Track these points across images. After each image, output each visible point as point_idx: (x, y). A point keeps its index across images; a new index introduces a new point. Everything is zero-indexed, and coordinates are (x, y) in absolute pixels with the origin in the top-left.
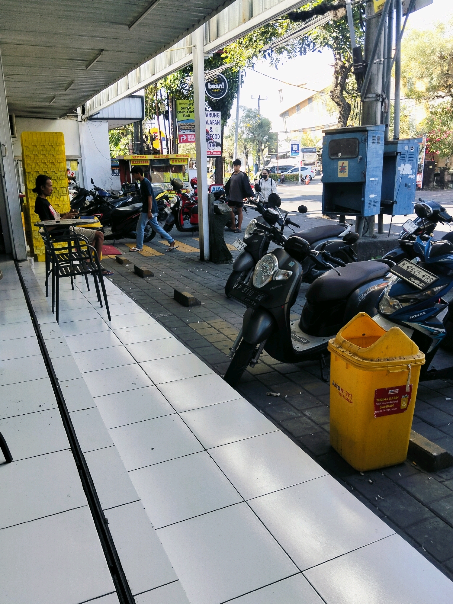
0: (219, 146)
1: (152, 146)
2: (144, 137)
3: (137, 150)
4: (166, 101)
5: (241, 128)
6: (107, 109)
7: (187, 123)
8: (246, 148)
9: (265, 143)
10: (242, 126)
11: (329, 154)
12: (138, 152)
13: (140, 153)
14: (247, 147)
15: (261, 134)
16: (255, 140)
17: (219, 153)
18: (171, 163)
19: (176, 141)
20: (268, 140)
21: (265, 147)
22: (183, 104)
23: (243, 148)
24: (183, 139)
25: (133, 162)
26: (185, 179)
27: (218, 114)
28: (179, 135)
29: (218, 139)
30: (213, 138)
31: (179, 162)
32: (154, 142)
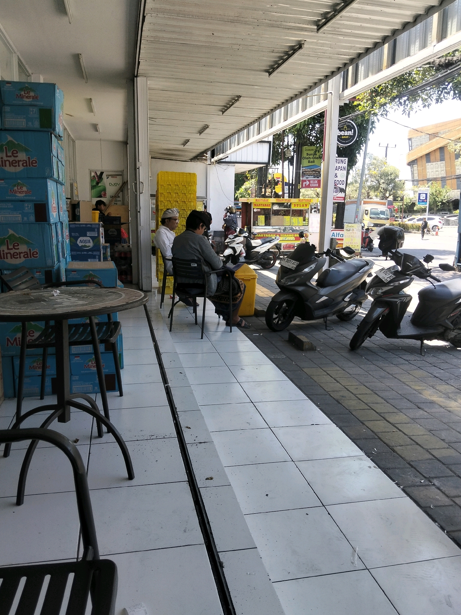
0: (343, 192)
5: (366, 175)
7: (311, 169)
9: (390, 191)
12: (260, 195)
13: (263, 197)
15: (386, 182)
18: (293, 207)
19: (299, 187)
23: (366, 195)
24: (306, 184)
25: (255, 205)
26: (306, 223)
27: (345, 161)
28: (302, 180)
29: (343, 184)
30: (338, 184)
31: (300, 206)
32: (276, 187)
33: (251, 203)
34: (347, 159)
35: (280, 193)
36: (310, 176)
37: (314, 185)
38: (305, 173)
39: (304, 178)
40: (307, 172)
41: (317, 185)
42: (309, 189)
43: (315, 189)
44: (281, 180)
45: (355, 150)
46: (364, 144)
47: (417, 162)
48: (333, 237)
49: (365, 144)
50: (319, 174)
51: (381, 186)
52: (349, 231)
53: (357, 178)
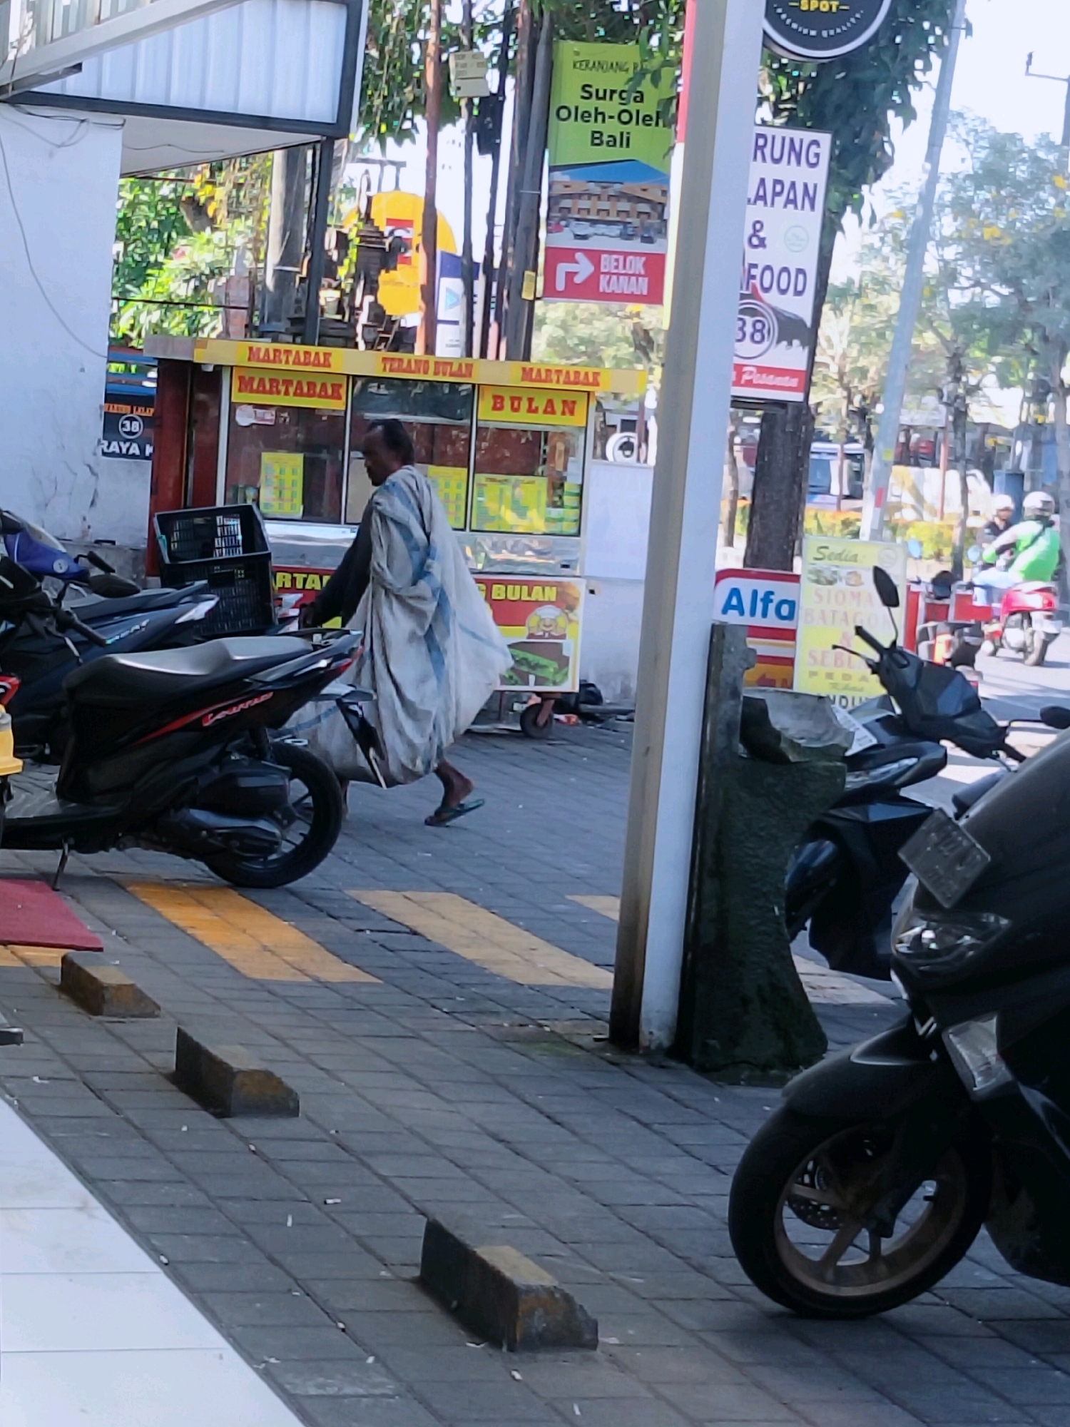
0: (796, 342)
1: (370, 299)
2: (330, 240)
3: (274, 316)
4: (497, 37)
5: (943, 243)
6: (127, 49)
7: (605, 184)
8: (957, 370)
10: (946, 232)
12: (283, 325)
13: (295, 335)
14: (964, 361)
16: (1022, 324)
17: (794, 382)
18: (485, 413)
19: (527, 285)
22: (599, 66)
23: (943, 364)
24: (570, 276)
25: (246, 385)
26: (561, 520)
27: (814, 149)
28: (547, 249)
29: (798, 293)
30: (767, 290)
31: (532, 410)
32: (383, 277)
33: (218, 369)
34: (825, 139)
35: (413, 319)
36: (601, 228)
37: (624, 286)
38: (566, 203)
39: (564, 239)
40: (584, 204)
41: (643, 286)
42: (593, 306)
43: (632, 307)
44: (418, 240)
45: (881, 88)
46: (934, 57)
48: (733, 618)
49: (941, 55)
50: (655, 221)
51: (1034, 317)
52: (830, 583)
53: (886, 259)
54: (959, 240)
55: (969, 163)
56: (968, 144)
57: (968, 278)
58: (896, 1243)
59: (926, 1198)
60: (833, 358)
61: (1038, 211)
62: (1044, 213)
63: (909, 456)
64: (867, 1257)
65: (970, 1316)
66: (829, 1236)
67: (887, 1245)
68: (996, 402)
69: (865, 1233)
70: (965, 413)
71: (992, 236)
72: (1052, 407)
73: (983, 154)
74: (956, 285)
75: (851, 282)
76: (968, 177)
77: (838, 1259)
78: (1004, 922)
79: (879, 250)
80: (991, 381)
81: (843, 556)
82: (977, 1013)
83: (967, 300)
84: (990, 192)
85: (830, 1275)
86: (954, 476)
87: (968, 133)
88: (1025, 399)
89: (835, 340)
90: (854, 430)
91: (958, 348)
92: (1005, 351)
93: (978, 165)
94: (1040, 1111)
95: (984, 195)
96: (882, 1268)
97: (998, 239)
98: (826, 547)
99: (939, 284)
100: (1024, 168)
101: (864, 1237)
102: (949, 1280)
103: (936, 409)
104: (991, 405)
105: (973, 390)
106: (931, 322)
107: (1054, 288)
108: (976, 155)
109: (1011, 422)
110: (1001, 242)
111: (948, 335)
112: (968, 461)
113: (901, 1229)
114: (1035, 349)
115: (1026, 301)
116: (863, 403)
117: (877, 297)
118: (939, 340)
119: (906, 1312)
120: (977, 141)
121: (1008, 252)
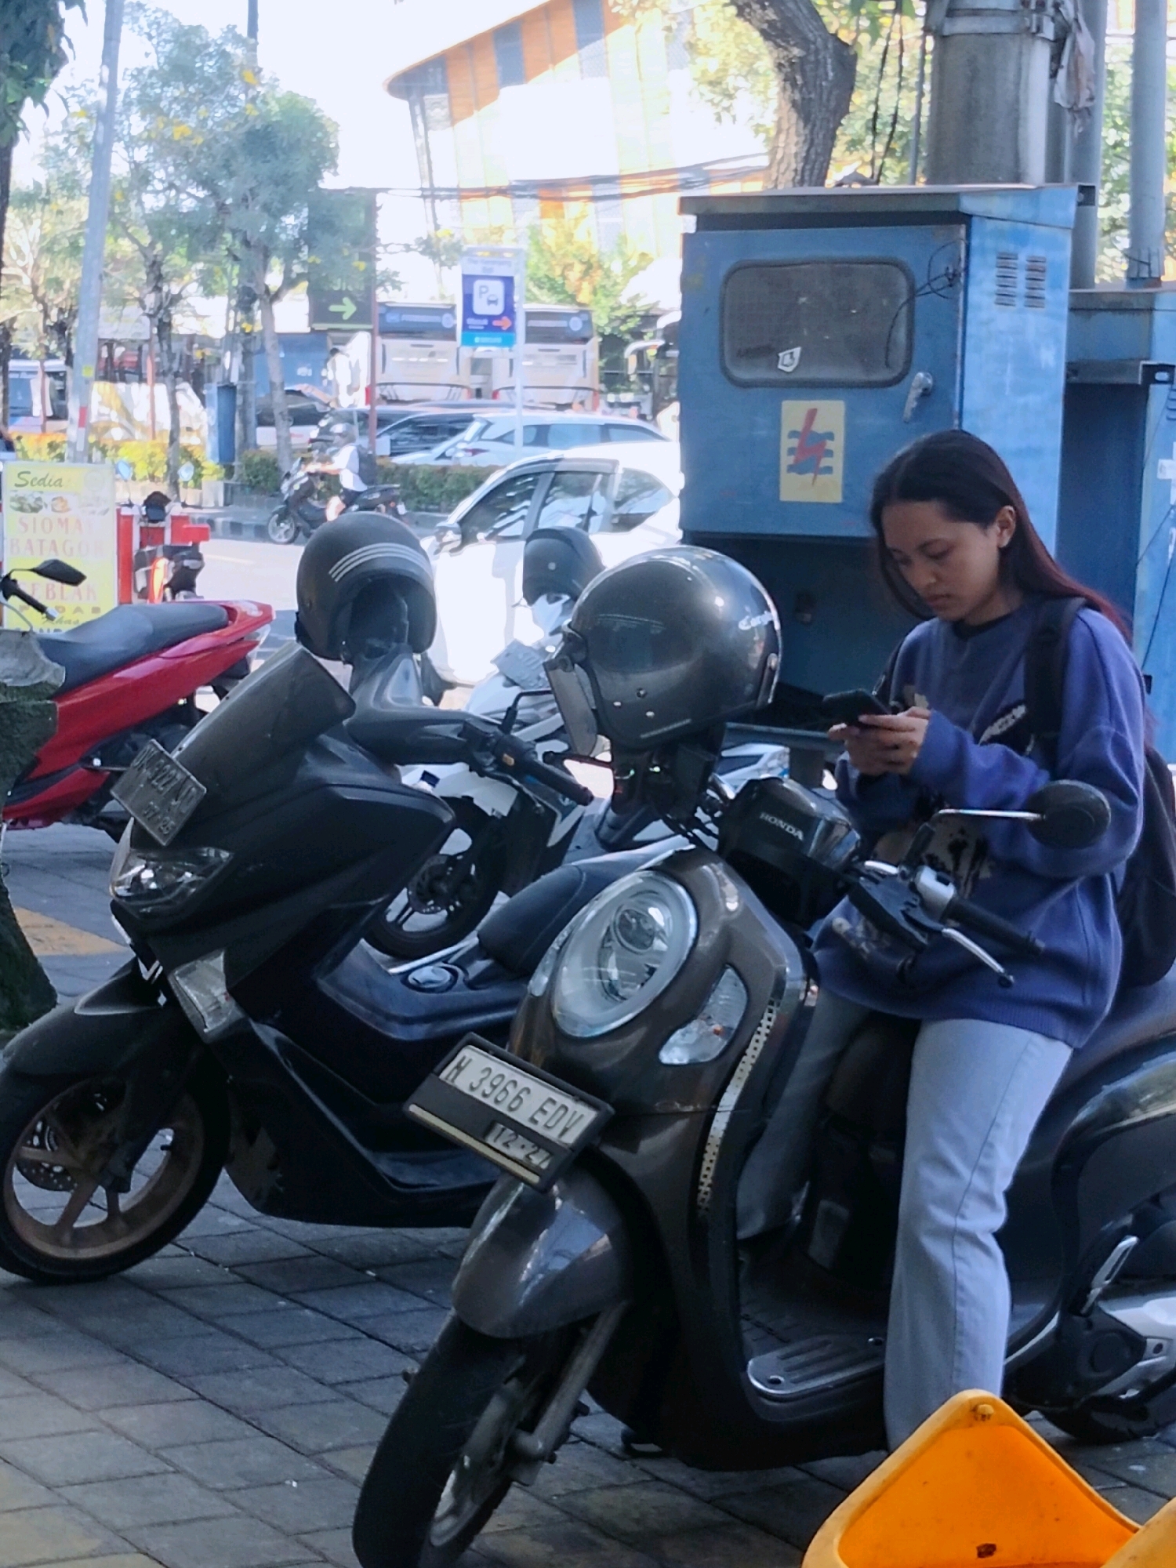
5: (132, 143)
8: (157, 276)
9: (291, 252)
10: (135, 132)
11: (722, 351)
14: (165, 270)
15: (264, 196)
16: (221, 228)
20: (308, 237)
21: (290, 282)
23: (141, 273)
47: (445, 79)
51: (231, 222)
52: (35, 510)
53: (73, 162)
54: (149, 141)
55: (153, 57)
56: (150, 37)
57: (161, 181)
58: (134, 1198)
59: (163, 1148)
60: (24, 269)
61: (229, 109)
62: (237, 110)
63: (113, 371)
64: (105, 1215)
65: (216, 1264)
66: (64, 1197)
67: (125, 1201)
68: (199, 312)
69: (101, 1191)
70: (169, 325)
71: (182, 135)
72: (258, 315)
73: (169, 47)
74: (150, 188)
75: (37, 185)
76: (152, 73)
77: (75, 1220)
78: (225, 855)
79: (65, 153)
80: (193, 288)
81: (47, 482)
82: (204, 952)
83: (162, 204)
84: (178, 88)
85: (67, 1238)
86: (161, 390)
87: (150, 26)
88: (229, 308)
89: (26, 249)
90: (53, 346)
91: (156, 256)
92: (208, 258)
93: (162, 60)
94: (274, 1048)
95: (171, 92)
96: (120, 1225)
97: (191, 138)
98: (29, 473)
99: (131, 188)
100: (211, 63)
101: (100, 1194)
102: (192, 1229)
103: (139, 321)
104: (197, 316)
105: (175, 299)
106: (125, 229)
107: (251, 190)
108: (160, 49)
109: (218, 332)
110: (193, 142)
111: (146, 241)
112: (176, 375)
113: (139, 1182)
114: (238, 255)
115: (224, 204)
116: (61, 317)
117: (67, 202)
118: (136, 247)
119: (148, 1268)
120: (160, 35)
121: (200, 152)
